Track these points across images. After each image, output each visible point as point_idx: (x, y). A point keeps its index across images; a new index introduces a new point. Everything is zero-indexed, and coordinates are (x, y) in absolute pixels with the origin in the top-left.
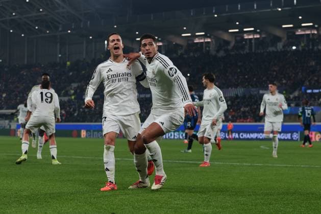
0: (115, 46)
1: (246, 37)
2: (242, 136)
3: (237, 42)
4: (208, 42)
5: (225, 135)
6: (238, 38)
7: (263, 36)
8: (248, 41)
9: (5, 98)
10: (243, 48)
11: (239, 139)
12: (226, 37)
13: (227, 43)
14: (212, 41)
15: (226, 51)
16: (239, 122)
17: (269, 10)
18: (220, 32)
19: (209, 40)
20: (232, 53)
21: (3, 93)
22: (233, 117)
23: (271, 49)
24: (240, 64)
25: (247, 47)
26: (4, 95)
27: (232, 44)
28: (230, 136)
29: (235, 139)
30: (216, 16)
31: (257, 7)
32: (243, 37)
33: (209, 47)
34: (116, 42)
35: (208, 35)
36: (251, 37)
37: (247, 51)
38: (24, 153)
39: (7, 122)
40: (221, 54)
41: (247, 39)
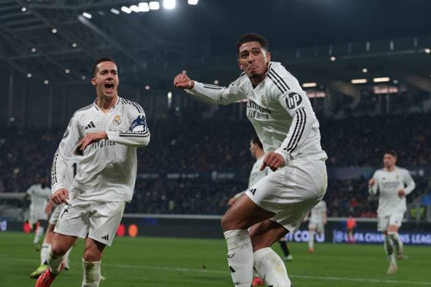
0: (107, 81)
1: (377, 91)
2: (369, 237)
3: (363, 98)
4: (321, 99)
5: (343, 236)
6: (366, 93)
7: (403, 90)
8: (380, 98)
9: (18, 174)
10: (372, 107)
11: (364, 243)
12: (347, 90)
13: (349, 99)
14: (327, 96)
15: (348, 111)
16: (366, 217)
17: (411, 52)
18: (339, 83)
19: (322, 95)
20: (356, 115)
21: (15, 168)
22: (356, 209)
23: (414, 109)
24: (367, 131)
25: (378, 106)
26: (16, 171)
27: (357, 101)
28: (351, 238)
29: (358, 242)
30: (333, 59)
31: (394, 46)
32: (372, 92)
33: (322, 105)
34: (110, 75)
35: (322, 87)
36: (384, 91)
37: (378, 111)
38: (43, 262)
39: (20, 210)
40: (340, 115)
41: (378, 95)
